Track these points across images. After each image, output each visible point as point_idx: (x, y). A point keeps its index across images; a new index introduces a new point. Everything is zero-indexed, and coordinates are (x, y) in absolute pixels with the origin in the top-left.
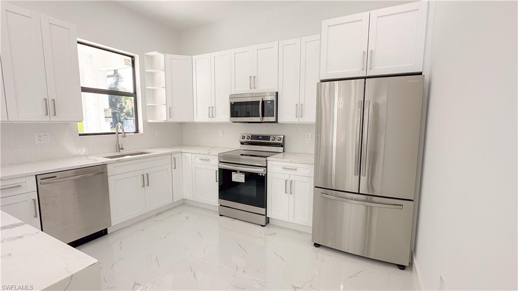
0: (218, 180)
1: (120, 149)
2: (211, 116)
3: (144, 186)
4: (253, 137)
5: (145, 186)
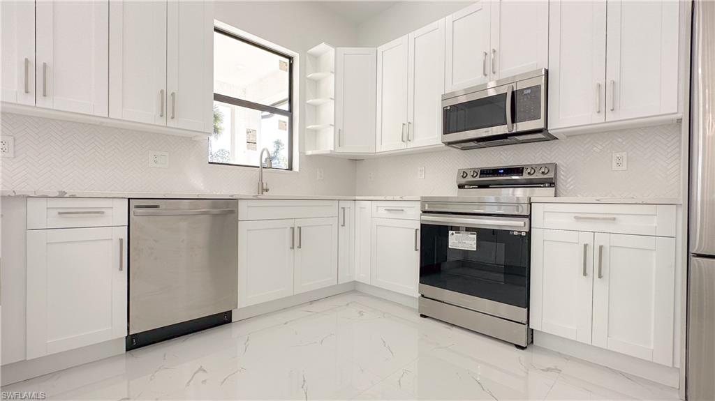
0: (419, 248)
1: (263, 190)
2: (405, 139)
3: (293, 248)
4: (484, 172)
5: (295, 247)
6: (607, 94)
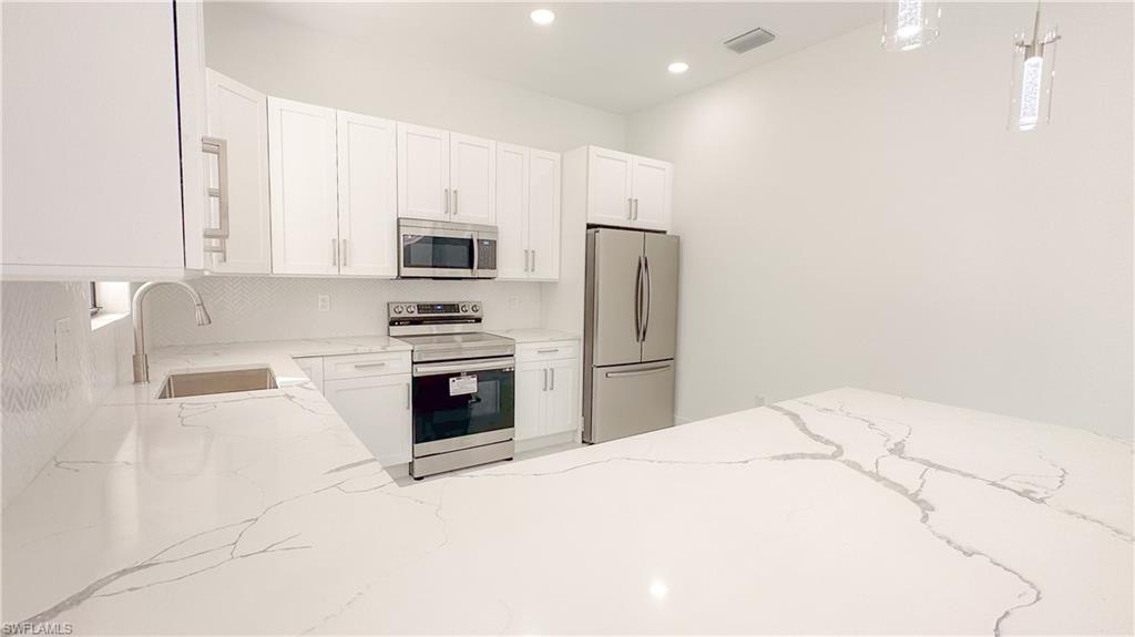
0: (410, 405)
2: (338, 261)
4: (421, 308)
6: (530, 258)
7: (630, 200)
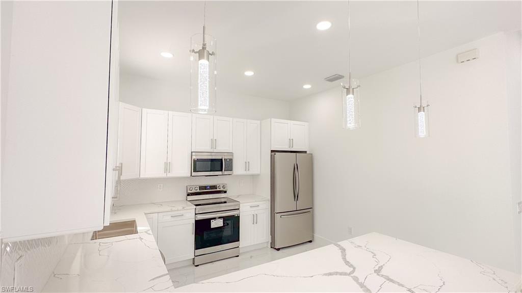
0: (194, 232)
2: (166, 171)
4: (201, 188)
6: (247, 165)
7: (290, 139)
